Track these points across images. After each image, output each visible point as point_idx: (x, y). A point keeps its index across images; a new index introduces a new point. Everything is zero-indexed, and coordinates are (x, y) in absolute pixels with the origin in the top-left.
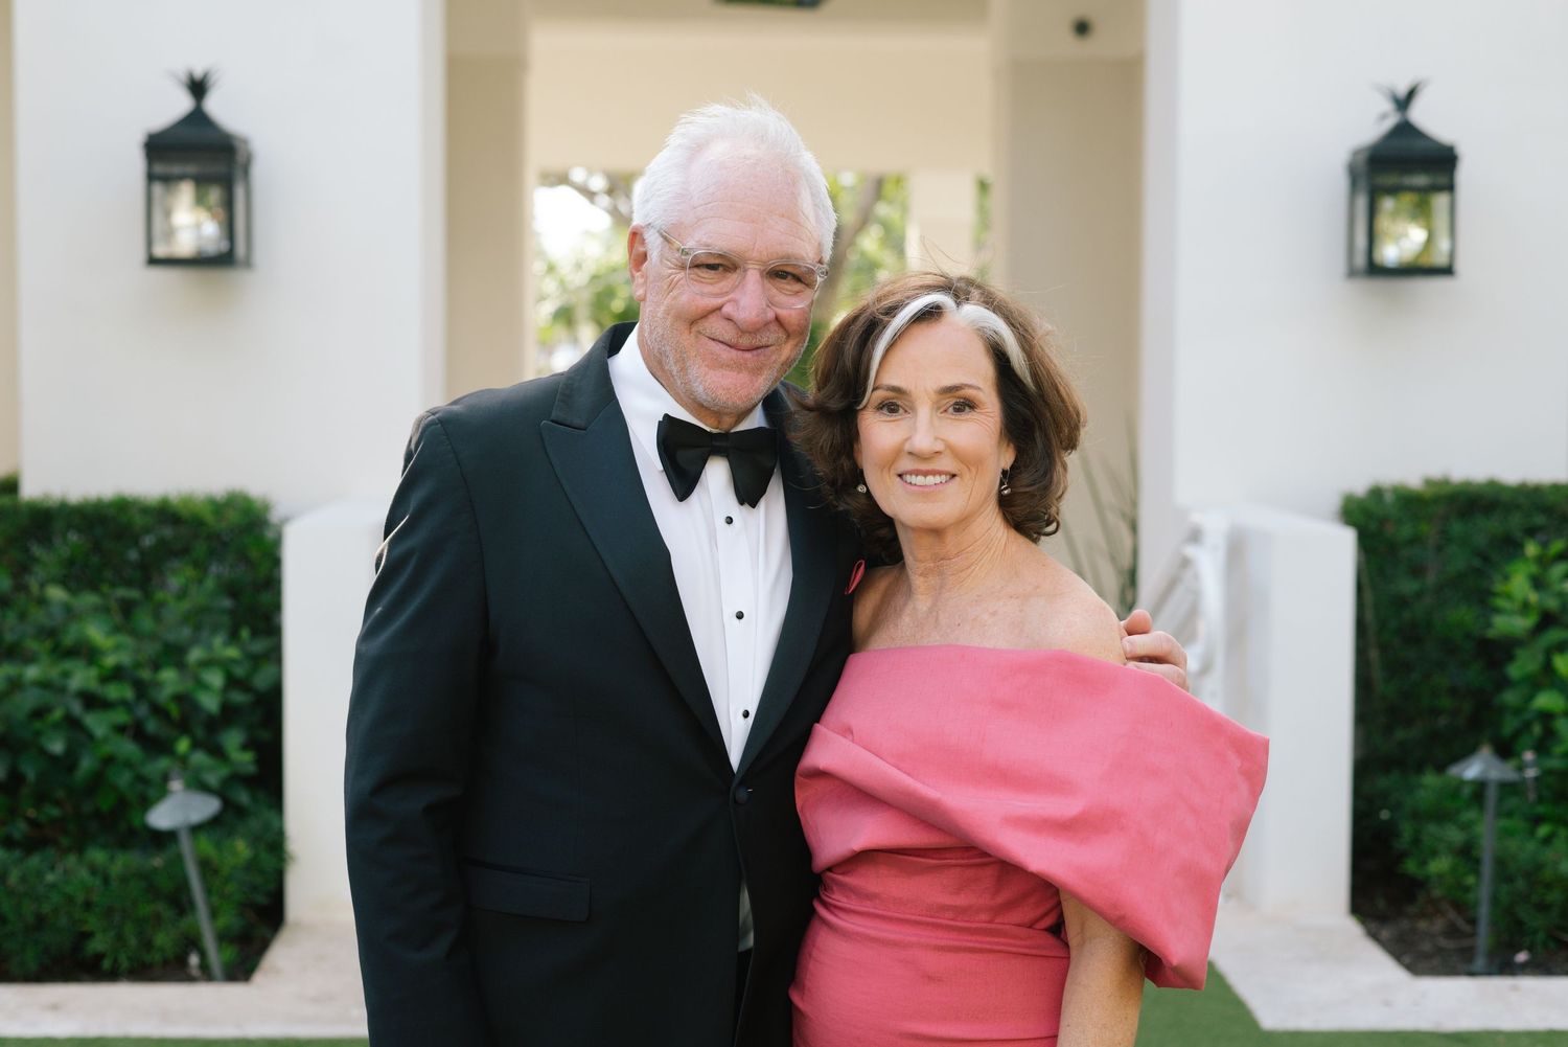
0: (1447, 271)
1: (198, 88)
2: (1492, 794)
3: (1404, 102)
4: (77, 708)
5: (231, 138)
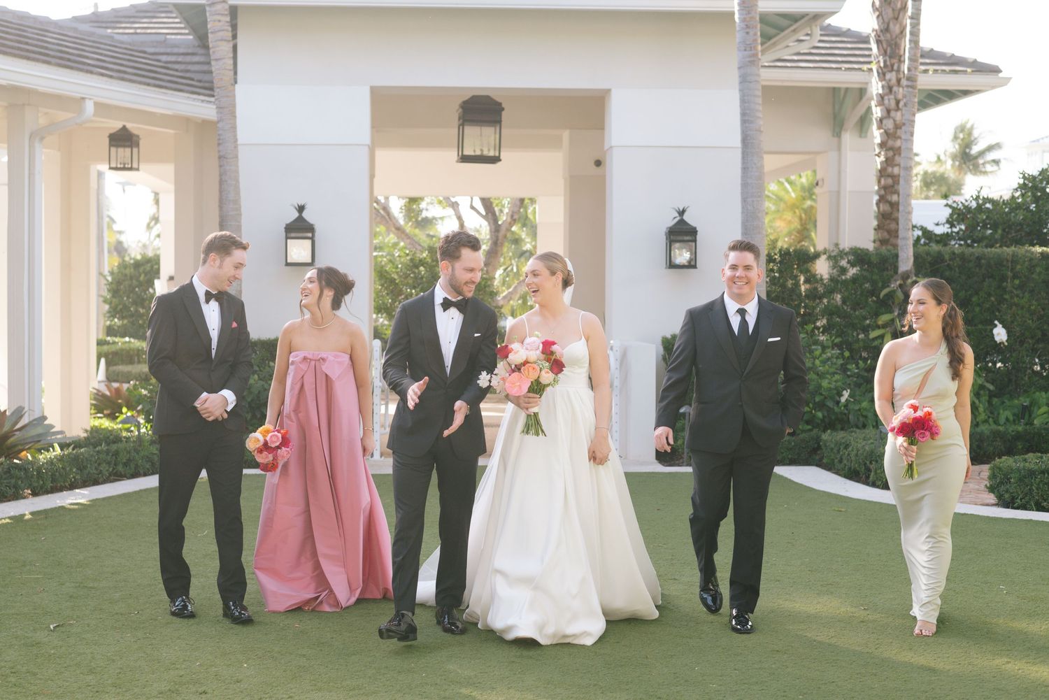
0: (695, 267)
1: (301, 209)
3: (682, 213)
5: (312, 225)
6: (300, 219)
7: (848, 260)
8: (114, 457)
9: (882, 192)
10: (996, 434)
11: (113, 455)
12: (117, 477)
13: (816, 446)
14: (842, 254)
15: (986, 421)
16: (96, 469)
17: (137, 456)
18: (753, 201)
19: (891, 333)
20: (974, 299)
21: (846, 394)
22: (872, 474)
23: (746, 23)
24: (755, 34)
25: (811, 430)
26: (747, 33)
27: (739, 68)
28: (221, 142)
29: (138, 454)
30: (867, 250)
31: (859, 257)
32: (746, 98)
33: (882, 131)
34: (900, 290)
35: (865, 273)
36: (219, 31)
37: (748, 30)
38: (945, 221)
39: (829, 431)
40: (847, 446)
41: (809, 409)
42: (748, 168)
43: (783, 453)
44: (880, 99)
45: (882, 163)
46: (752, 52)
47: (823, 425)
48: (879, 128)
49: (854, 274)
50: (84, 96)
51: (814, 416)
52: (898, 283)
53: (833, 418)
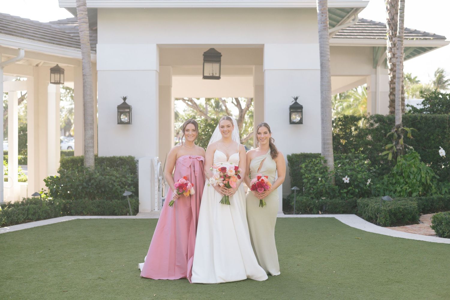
0: (302, 123)
1: (125, 99)
2: (295, 191)
3: (296, 99)
4: (113, 182)
5: (129, 106)
6: (125, 103)
7: (374, 120)
8: (27, 211)
9: (392, 90)
10: (440, 199)
11: (26, 211)
12: (28, 220)
13: (355, 205)
14: (372, 117)
15: (436, 193)
16: (17, 217)
17: (39, 211)
18: (326, 93)
19: (392, 153)
20: (432, 137)
21: (369, 181)
22: (378, 219)
23: (322, 11)
24: (326, 16)
25: (352, 198)
26: (322, 16)
27: (319, 32)
28: (83, 68)
29: (40, 209)
30: (383, 116)
31: (379, 119)
32: (322, 46)
33: (391, 63)
34: (395, 133)
35: (382, 126)
36: (82, 18)
37: (323, 14)
38: (421, 103)
39: (361, 198)
40: (367, 206)
41: (352, 188)
42: (323, 78)
43: (339, 208)
44: (390, 49)
45: (391, 78)
46: (325, 24)
47: (359, 195)
48: (390, 62)
49: (377, 126)
50: (20, 48)
51: (354, 191)
52: (395, 130)
53: (363, 192)
